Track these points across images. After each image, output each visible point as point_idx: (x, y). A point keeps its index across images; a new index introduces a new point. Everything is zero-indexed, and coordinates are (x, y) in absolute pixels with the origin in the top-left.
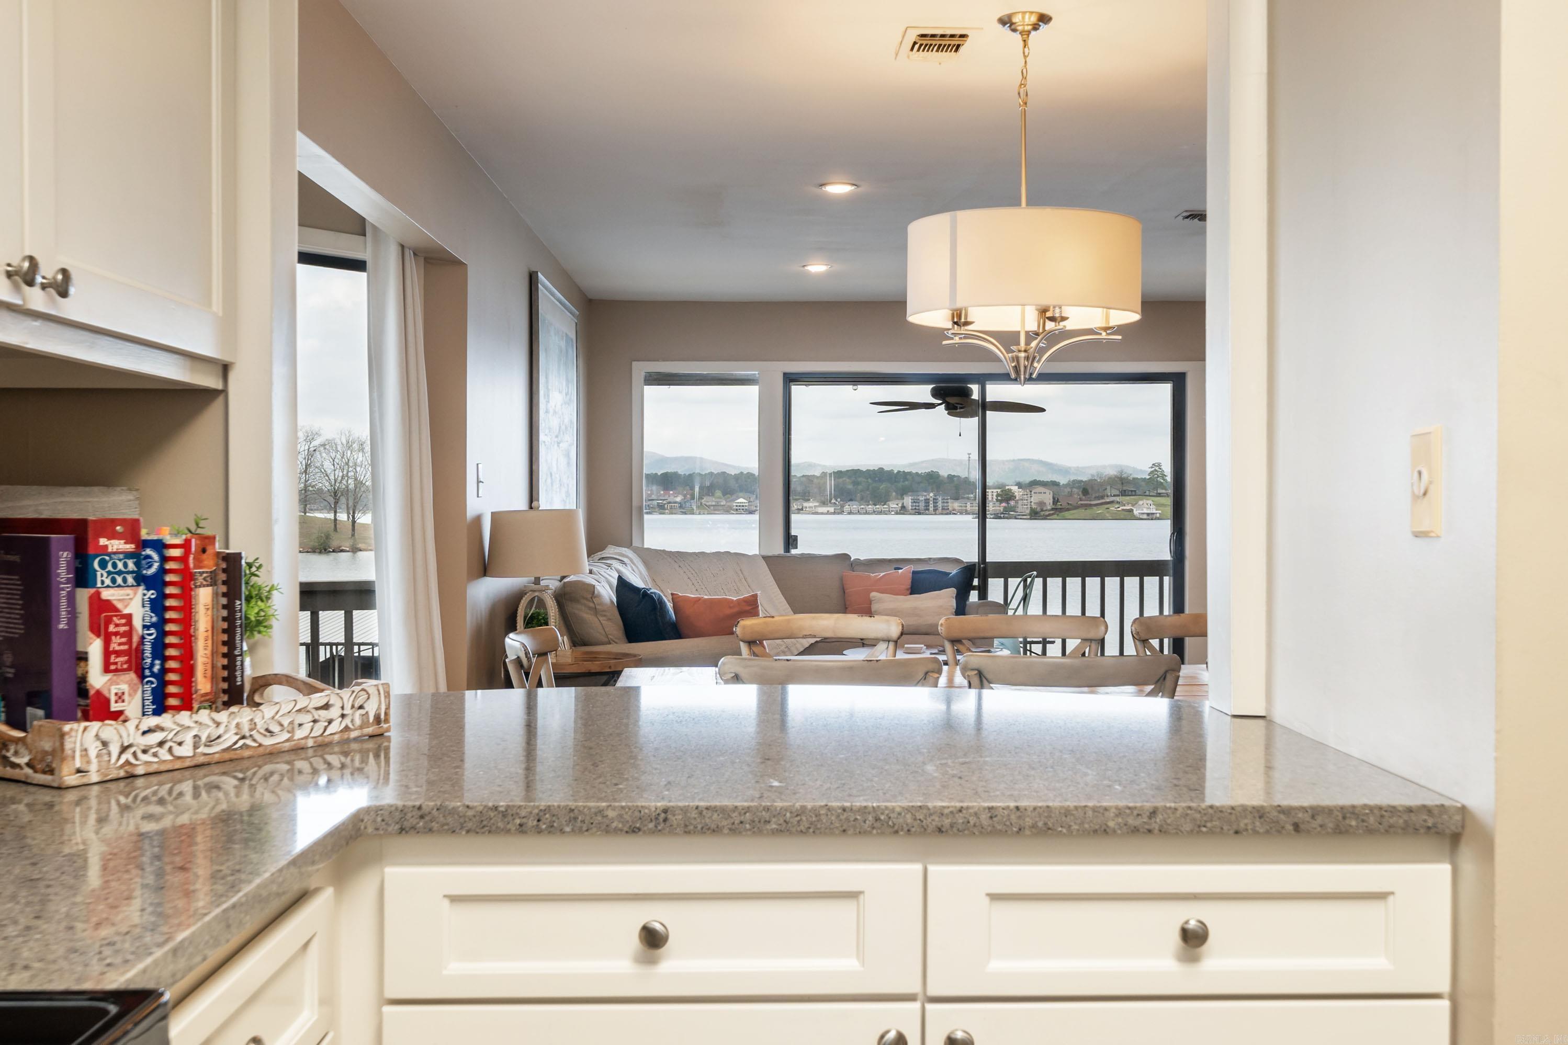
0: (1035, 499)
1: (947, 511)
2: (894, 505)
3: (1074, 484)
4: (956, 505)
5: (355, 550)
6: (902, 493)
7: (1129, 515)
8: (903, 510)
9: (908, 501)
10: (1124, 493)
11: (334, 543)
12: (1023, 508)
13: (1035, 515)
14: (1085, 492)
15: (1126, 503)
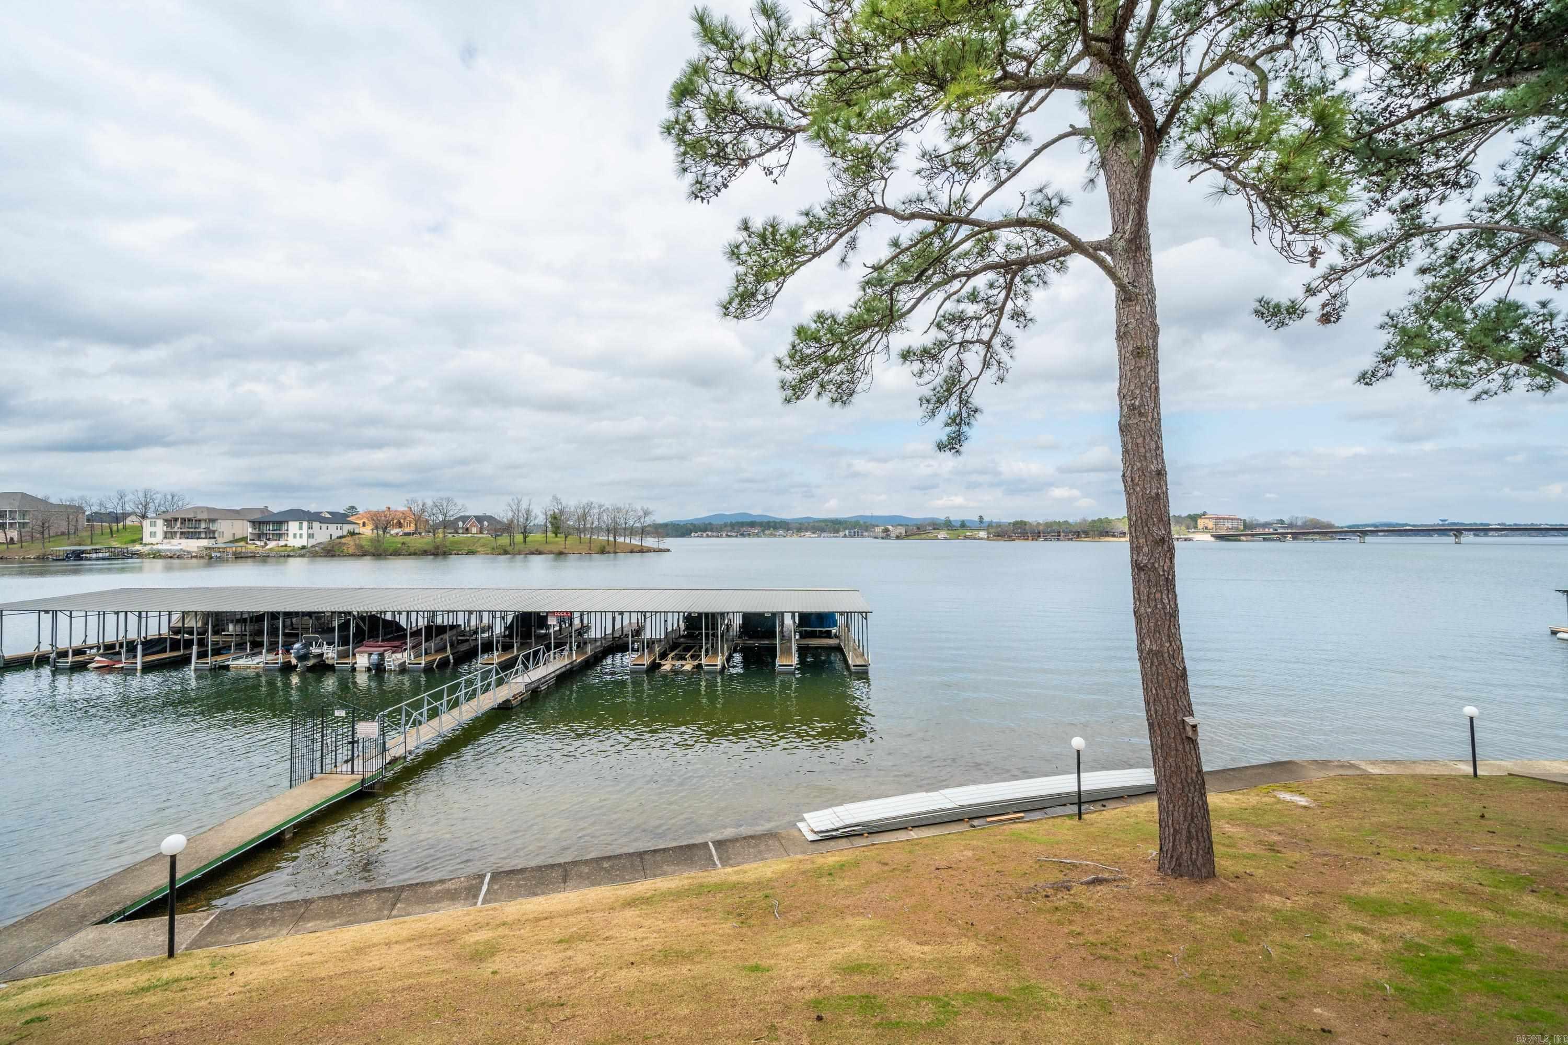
0: (898, 531)
1: (862, 536)
2: (841, 534)
3: (913, 526)
4: (866, 534)
5: (615, 553)
6: (845, 529)
7: (936, 538)
8: (845, 536)
9: (847, 532)
10: (934, 529)
11: (607, 550)
12: (893, 535)
13: (898, 537)
14: (918, 528)
15: (935, 533)
